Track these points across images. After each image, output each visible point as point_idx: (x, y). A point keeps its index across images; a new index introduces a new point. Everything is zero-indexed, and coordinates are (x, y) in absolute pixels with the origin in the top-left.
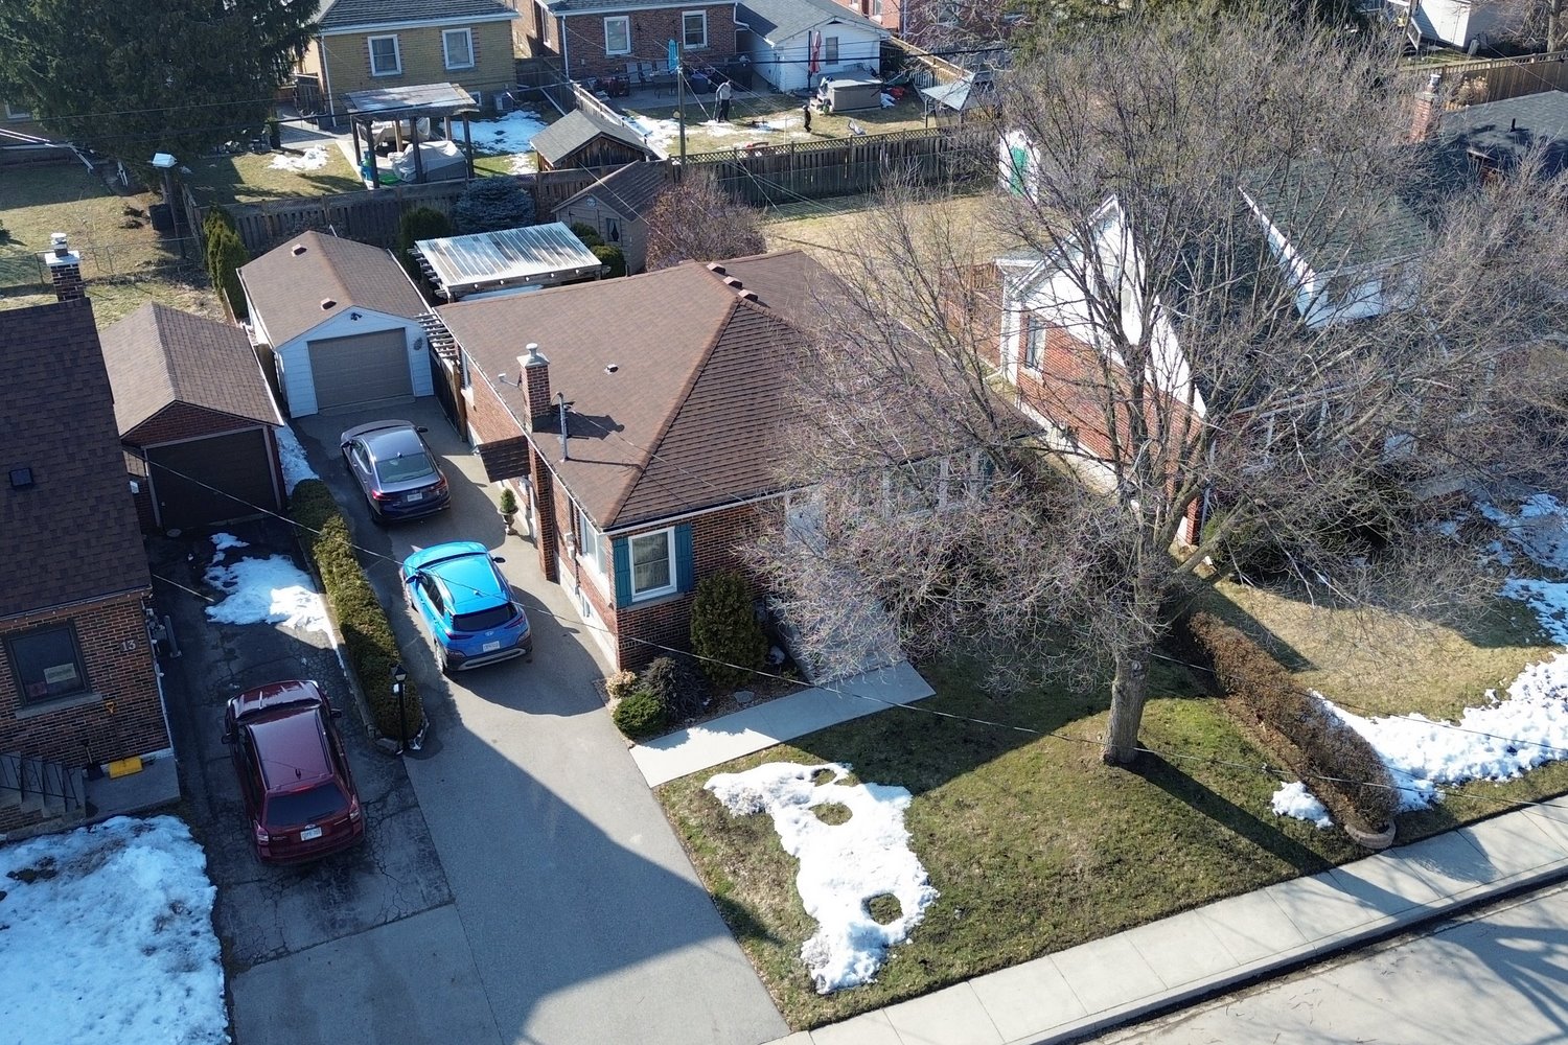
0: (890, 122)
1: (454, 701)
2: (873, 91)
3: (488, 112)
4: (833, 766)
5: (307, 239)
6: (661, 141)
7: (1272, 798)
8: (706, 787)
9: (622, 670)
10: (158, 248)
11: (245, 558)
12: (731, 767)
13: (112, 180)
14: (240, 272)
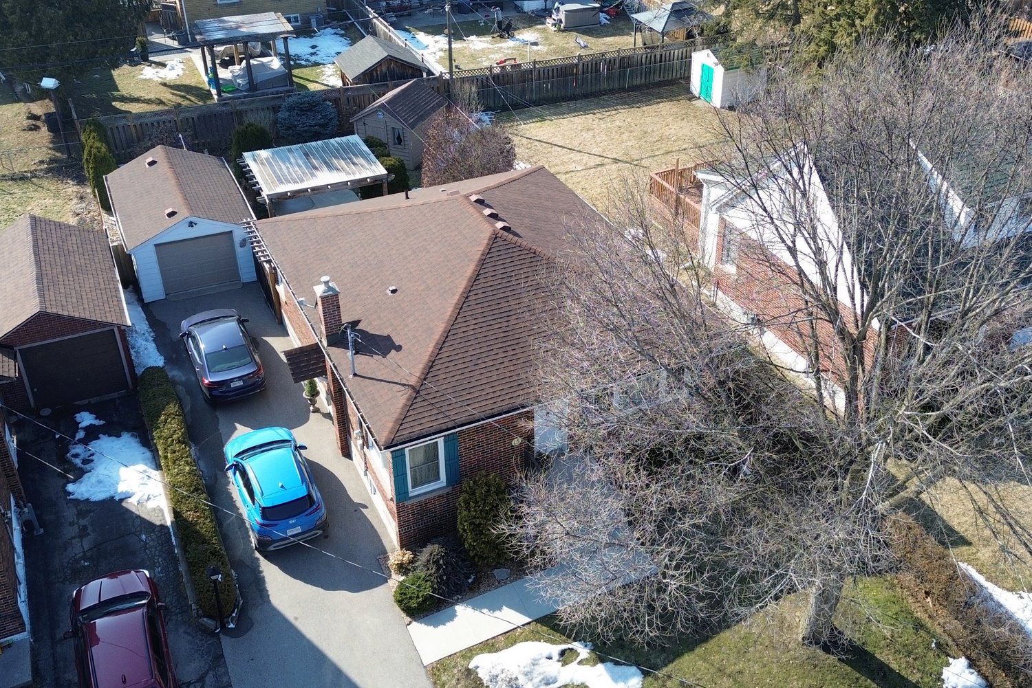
0: (606, 36)
1: (264, 577)
2: (595, 12)
3: (303, 30)
4: (577, 646)
5: (158, 153)
6: (435, 53)
7: (942, 674)
8: (470, 667)
9: (402, 548)
10: (50, 149)
11: (101, 436)
12: (490, 646)
13: (19, 89)
14: (106, 178)
